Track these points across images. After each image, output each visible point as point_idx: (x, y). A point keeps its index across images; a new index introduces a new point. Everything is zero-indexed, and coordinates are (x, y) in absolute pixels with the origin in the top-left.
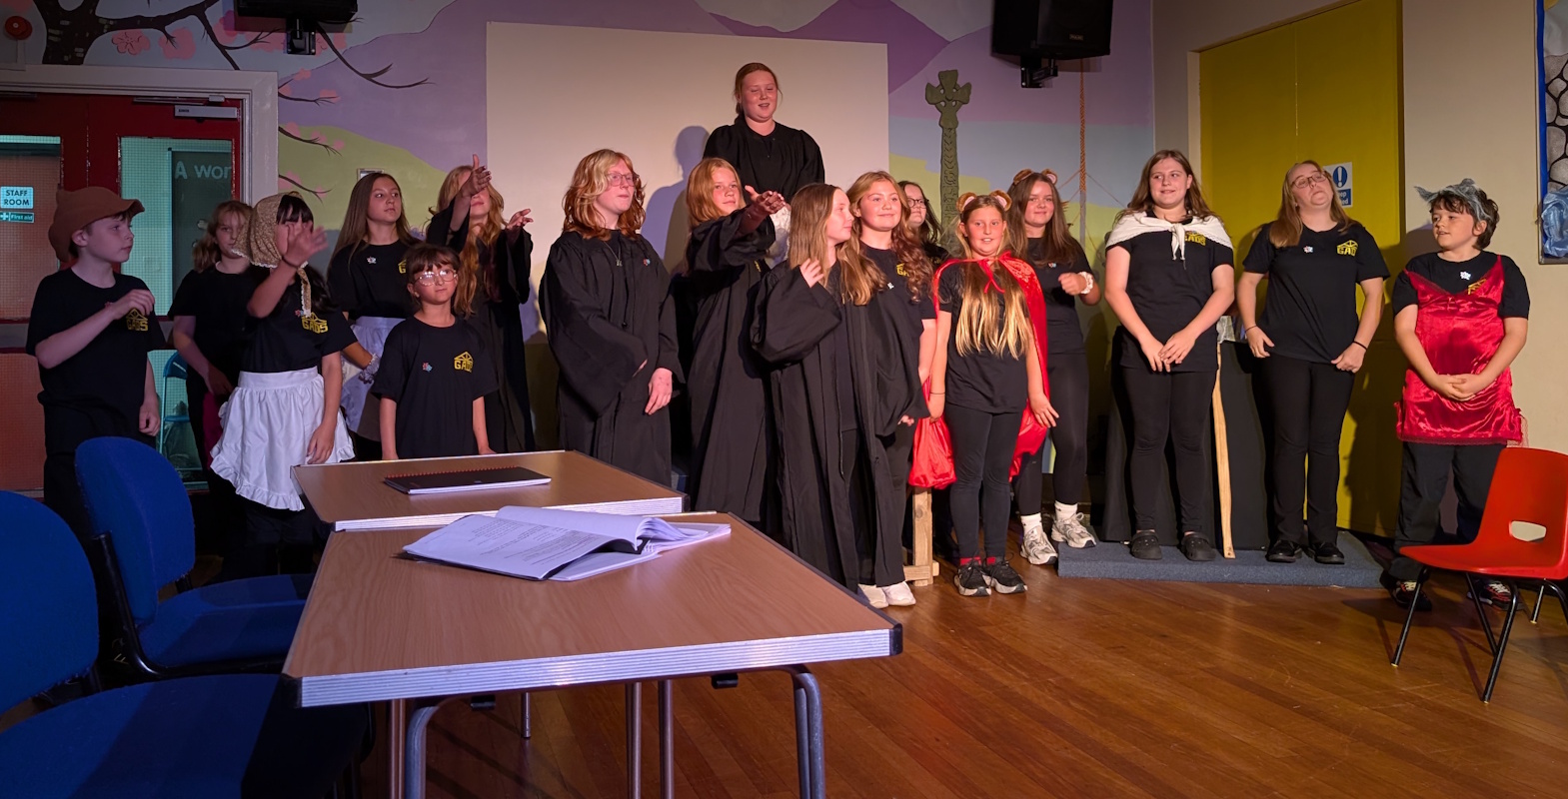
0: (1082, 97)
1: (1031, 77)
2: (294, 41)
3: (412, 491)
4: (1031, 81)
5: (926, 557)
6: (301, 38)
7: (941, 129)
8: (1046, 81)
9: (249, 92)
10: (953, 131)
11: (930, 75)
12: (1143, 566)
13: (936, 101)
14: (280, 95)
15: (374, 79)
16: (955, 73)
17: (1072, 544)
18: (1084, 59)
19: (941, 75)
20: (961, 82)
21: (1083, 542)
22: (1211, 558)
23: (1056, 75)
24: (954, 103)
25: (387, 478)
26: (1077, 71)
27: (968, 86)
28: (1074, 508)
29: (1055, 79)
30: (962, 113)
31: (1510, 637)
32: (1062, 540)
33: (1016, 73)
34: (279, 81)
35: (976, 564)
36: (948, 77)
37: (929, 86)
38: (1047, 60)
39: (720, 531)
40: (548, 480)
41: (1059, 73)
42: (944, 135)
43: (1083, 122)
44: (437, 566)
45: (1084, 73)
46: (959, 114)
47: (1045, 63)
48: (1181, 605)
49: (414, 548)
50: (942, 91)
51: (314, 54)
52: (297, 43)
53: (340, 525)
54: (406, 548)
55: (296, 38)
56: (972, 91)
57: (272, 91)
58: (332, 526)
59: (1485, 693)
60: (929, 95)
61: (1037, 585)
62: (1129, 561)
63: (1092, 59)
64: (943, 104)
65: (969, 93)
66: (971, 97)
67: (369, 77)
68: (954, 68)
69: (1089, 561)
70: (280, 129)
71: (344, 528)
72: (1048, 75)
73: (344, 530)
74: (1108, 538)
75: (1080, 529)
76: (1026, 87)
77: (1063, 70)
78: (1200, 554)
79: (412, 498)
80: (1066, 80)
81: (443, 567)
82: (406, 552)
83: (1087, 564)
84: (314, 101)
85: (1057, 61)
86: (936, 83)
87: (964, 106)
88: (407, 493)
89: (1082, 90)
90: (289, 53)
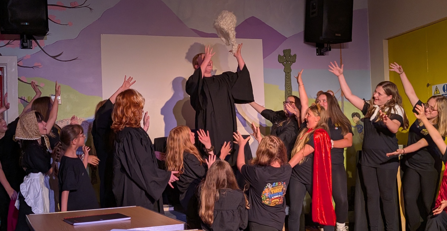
1: (320, 51)
2: (23, 43)
3: (75, 224)
4: (320, 53)
6: (26, 42)
7: (285, 73)
8: (326, 53)
9: (6, 64)
10: (289, 74)
11: (280, 51)
13: (282, 62)
14: (18, 65)
15: (56, 58)
16: (290, 50)
18: (341, 44)
19: (284, 51)
20: (292, 54)
23: (330, 50)
24: (290, 62)
26: (339, 48)
27: (295, 55)
28: (344, 224)
29: (330, 52)
33: (314, 49)
34: (18, 60)
36: (287, 52)
37: (279, 56)
40: (130, 218)
41: (332, 49)
42: (286, 75)
45: (342, 49)
46: (291, 67)
47: (326, 45)
50: (285, 58)
51: (32, 48)
52: (25, 44)
55: (24, 42)
56: (297, 57)
57: (15, 64)
60: (279, 59)
63: (345, 43)
64: (285, 63)
66: (296, 59)
67: (54, 57)
68: (290, 49)
70: (19, 79)
72: (327, 50)
76: (318, 55)
77: (333, 48)
79: (75, 227)
80: (334, 52)
84: (32, 67)
85: (330, 44)
86: (282, 54)
87: (293, 63)
88: (73, 225)
89: (341, 56)
90: (22, 48)
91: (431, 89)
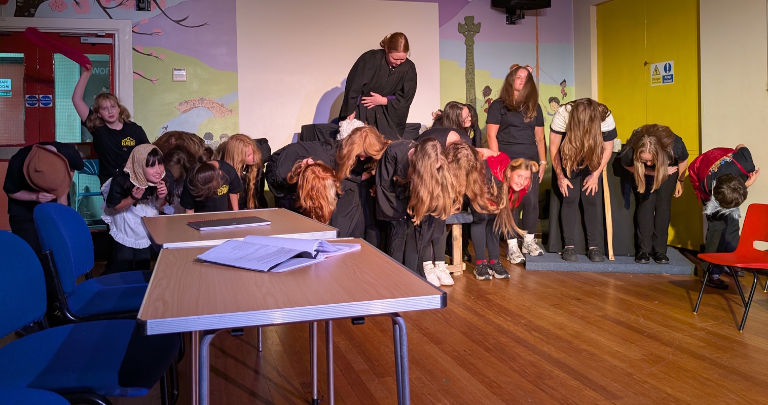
0: (537, 29)
1: (511, 19)
2: (140, 4)
3: (201, 229)
4: (511, 21)
5: (459, 260)
6: (143, 3)
7: (466, 46)
8: (519, 21)
9: (118, 30)
10: (472, 47)
11: (460, 18)
12: (568, 264)
13: (463, 32)
14: (133, 31)
15: (180, 23)
16: (473, 17)
17: (532, 254)
18: (538, 10)
19: (466, 18)
20: (476, 22)
21: (537, 253)
22: (603, 260)
23: (523, 18)
24: (472, 33)
25: (189, 222)
26: (534, 16)
27: (479, 24)
28: (533, 236)
29: (523, 20)
30: (477, 38)
31: (753, 299)
32: (527, 252)
33: (503, 17)
34: (133, 25)
35: (484, 264)
36: (469, 20)
37: (460, 24)
38: (519, 10)
39: (355, 247)
40: (270, 223)
41: (525, 17)
42: (467, 49)
43: (537, 42)
44: (214, 265)
45: (538, 17)
46: (475, 38)
47: (518, 12)
48: (587, 284)
49: (203, 256)
50: (466, 27)
51: (150, 11)
53: (165, 246)
54: (199, 256)
56: (481, 26)
57: (129, 29)
58: (161, 246)
59: (741, 327)
60: (460, 29)
61: (515, 274)
62: (561, 262)
63: (542, 9)
64: (467, 33)
65: (480, 27)
66: (481, 29)
67: (178, 22)
68: (472, 15)
69: (541, 262)
70: (134, 49)
71: (168, 247)
72: (520, 18)
73: (168, 248)
74: (551, 251)
75: (536, 246)
76: (508, 24)
77: (527, 15)
78: (597, 259)
79: (201, 232)
80: (529, 21)
81: (217, 266)
82: (199, 259)
83: (540, 264)
84: (150, 34)
85: (524, 11)
86: (463, 22)
87: (477, 34)
88: (199, 230)
89: (537, 25)
90: (137, 10)
91: (649, 69)
